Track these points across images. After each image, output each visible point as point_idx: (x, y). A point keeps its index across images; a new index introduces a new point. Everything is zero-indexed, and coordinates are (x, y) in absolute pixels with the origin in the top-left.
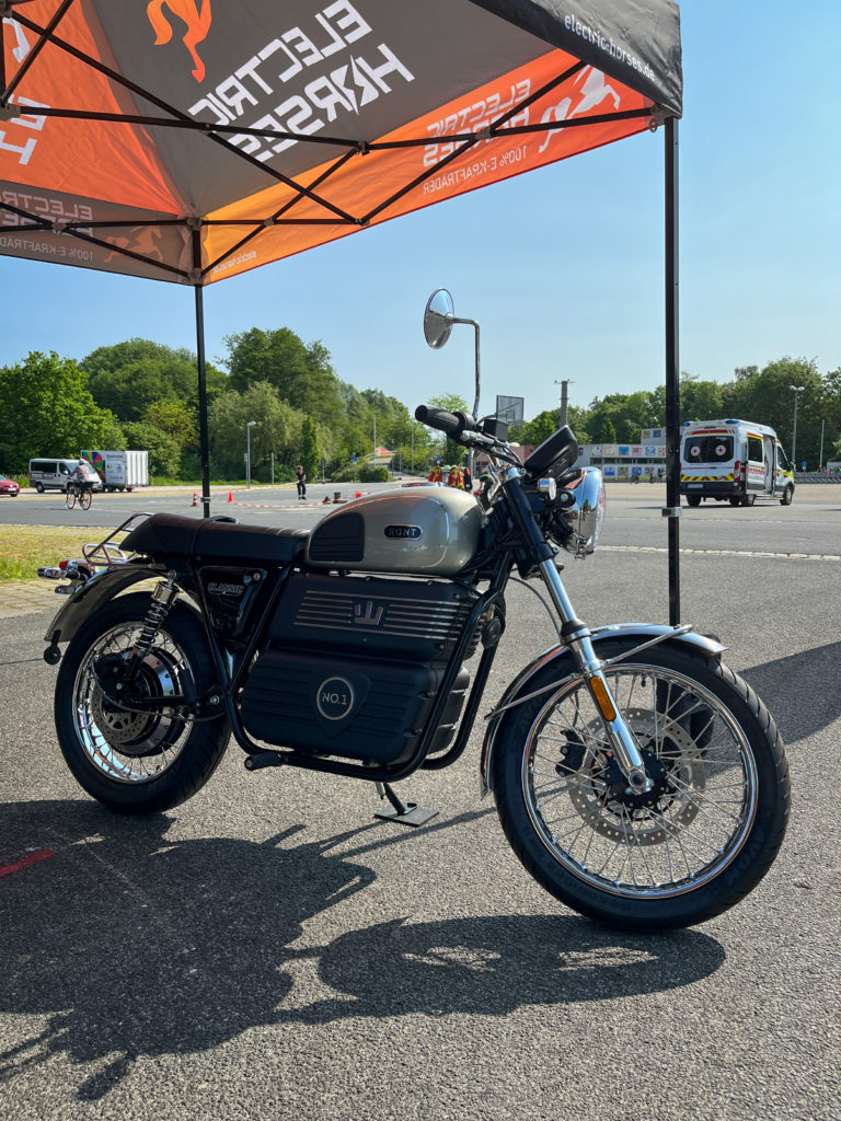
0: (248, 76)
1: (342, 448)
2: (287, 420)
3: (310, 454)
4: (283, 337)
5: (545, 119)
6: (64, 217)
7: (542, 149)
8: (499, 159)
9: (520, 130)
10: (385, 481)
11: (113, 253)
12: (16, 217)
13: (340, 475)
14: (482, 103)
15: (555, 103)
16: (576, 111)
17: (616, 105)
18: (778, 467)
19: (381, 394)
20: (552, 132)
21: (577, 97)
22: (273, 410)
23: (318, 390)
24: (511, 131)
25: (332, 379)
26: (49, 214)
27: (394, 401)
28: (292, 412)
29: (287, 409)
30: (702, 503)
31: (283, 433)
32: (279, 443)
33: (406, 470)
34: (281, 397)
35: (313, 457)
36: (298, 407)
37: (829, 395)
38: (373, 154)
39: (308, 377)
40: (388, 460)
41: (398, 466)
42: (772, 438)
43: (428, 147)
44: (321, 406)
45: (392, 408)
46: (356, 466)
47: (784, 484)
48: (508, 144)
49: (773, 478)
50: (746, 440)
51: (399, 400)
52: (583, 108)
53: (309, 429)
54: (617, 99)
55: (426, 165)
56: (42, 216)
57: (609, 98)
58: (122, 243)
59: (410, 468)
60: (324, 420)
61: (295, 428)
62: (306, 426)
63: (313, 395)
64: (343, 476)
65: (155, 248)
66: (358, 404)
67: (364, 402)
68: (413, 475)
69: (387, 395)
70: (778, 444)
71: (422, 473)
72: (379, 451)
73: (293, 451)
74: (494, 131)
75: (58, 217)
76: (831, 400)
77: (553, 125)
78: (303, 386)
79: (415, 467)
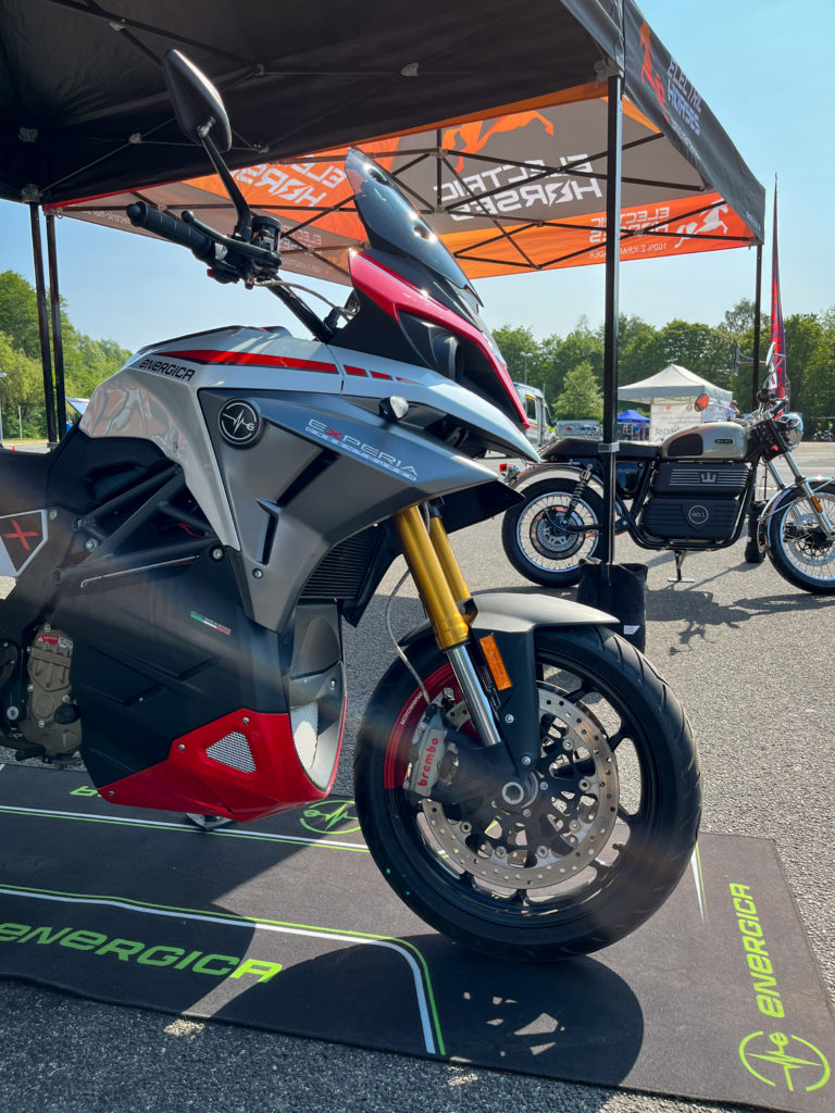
0: (489, 177)
2: (24, 371)
4: (11, 280)
5: (680, 231)
7: (676, 246)
8: (646, 248)
9: (661, 233)
14: (635, 214)
15: (687, 223)
16: (700, 230)
17: (725, 231)
18: (546, 424)
19: (116, 345)
20: (683, 238)
21: (701, 223)
22: (9, 361)
24: (654, 233)
25: (69, 328)
28: (30, 363)
29: (22, 359)
30: (487, 455)
31: (20, 385)
32: (16, 395)
34: (15, 347)
36: (35, 357)
37: (545, 360)
38: (546, 227)
42: (541, 399)
43: (593, 232)
47: (549, 438)
48: (652, 241)
49: (542, 433)
50: (525, 401)
52: (704, 229)
54: (726, 229)
55: (592, 241)
57: (721, 228)
61: (35, 380)
66: (94, 356)
67: (100, 353)
69: (122, 346)
70: (545, 405)
73: (32, 406)
74: (646, 231)
76: (545, 365)
77: (684, 235)
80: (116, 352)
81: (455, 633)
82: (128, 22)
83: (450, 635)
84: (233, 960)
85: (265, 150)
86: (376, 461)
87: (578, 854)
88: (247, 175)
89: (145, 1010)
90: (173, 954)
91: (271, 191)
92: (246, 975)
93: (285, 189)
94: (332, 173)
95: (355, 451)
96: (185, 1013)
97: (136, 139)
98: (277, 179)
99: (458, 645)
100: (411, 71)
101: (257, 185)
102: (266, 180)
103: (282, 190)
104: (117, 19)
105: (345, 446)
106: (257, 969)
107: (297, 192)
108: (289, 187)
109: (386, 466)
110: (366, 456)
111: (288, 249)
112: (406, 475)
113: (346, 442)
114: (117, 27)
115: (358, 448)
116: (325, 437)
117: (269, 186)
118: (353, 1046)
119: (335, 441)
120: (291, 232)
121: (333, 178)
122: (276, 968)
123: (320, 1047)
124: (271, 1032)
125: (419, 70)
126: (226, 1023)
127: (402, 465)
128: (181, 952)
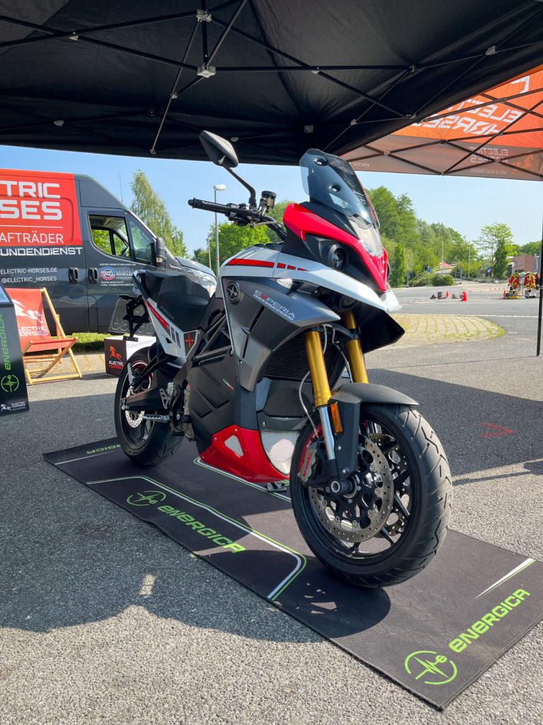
1: (417, 264)
3: (400, 268)
4: (381, 193)
6: (498, 156)
10: (450, 285)
11: (515, 170)
12: (481, 159)
13: (418, 281)
19: (442, 226)
23: (404, 226)
25: (413, 218)
26: (493, 155)
27: (451, 230)
28: (388, 242)
29: (384, 239)
33: (464, 277)
34: (380, 233)
35: (401, 271)
36: (391, 238)
39: (398, 218)
40: (449, 271)
41: (457, 274)
44: (406, 237)
45: (450, 236)
46: (428, 275)
51: (455, 230)
53: (398, 252)
56: (491, 157)
58: (518, 165)
59: (467, 276)
60: (408, 246)
62: (397, 250)
63: (401, 229)
64: (421, 282)
65: (531, 165)
66: (428, 234)
67: (432, 233)
68: (469, 280)
69: (447, 226)
71: (476, 279)
72: (442, 264)
75: (496, 156)
78: (394, 224)
79: (471, 275)
80: (443, 231)
81: (323, 399)
82: (321, 68)
83: (320, 400)
84: (229, 541)
85: (414, 117)
86: (278, 310)
87: (370, 529)
88: (446, 124)
89: (184, 547)
90: (211, 532)
91: (465, 130)
92: (230, 548)
93: (475, 128)
94: (509, 114)
95: (271, 305)
96: (195, 552)
97: (353, 123)
98: (468, 123)
99: (324, 406)
100: (492, 51)
101: (454, 128)
102: (460, 125)
103: (472, 130)
104: (314, 68)
105: (267, 303)
106: (236, 547)
107: (484, 129)
108: (478, 127)
109: (281, 312)
110: (274, 308)
111: (481, 162)
112: (289, 317)
113: (268, 302)
114: (316, 72)
115: (272, 304)
116: (260, 298)
117: (463, 128)
118: (242, 585)
119: (263, 301)
120: (477, 150)
121: (511, 116)
122: (243, 549)
123: (230, 580)
124: (218, 569)
125: (496, 50)
126: (206, 561)
127: (289, 312)
128: (214, 532)
